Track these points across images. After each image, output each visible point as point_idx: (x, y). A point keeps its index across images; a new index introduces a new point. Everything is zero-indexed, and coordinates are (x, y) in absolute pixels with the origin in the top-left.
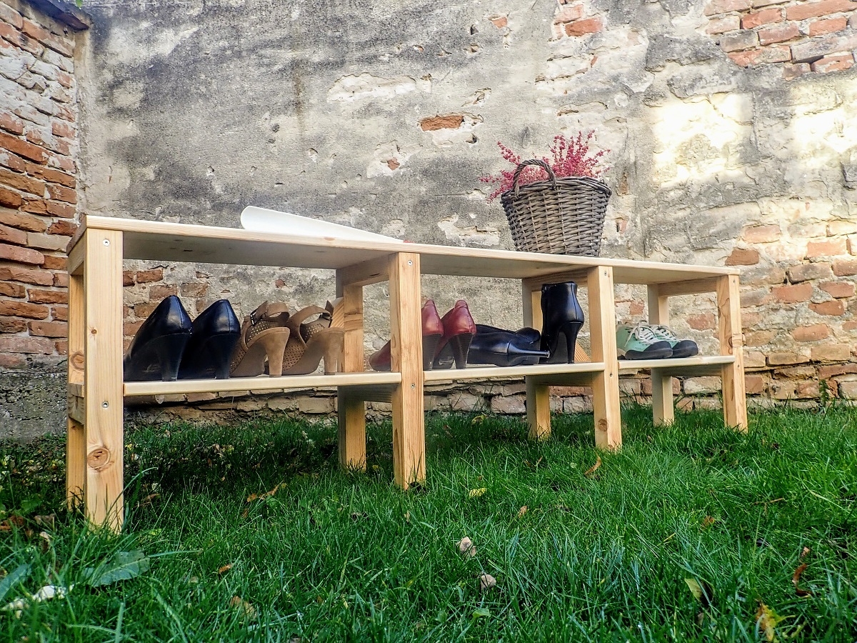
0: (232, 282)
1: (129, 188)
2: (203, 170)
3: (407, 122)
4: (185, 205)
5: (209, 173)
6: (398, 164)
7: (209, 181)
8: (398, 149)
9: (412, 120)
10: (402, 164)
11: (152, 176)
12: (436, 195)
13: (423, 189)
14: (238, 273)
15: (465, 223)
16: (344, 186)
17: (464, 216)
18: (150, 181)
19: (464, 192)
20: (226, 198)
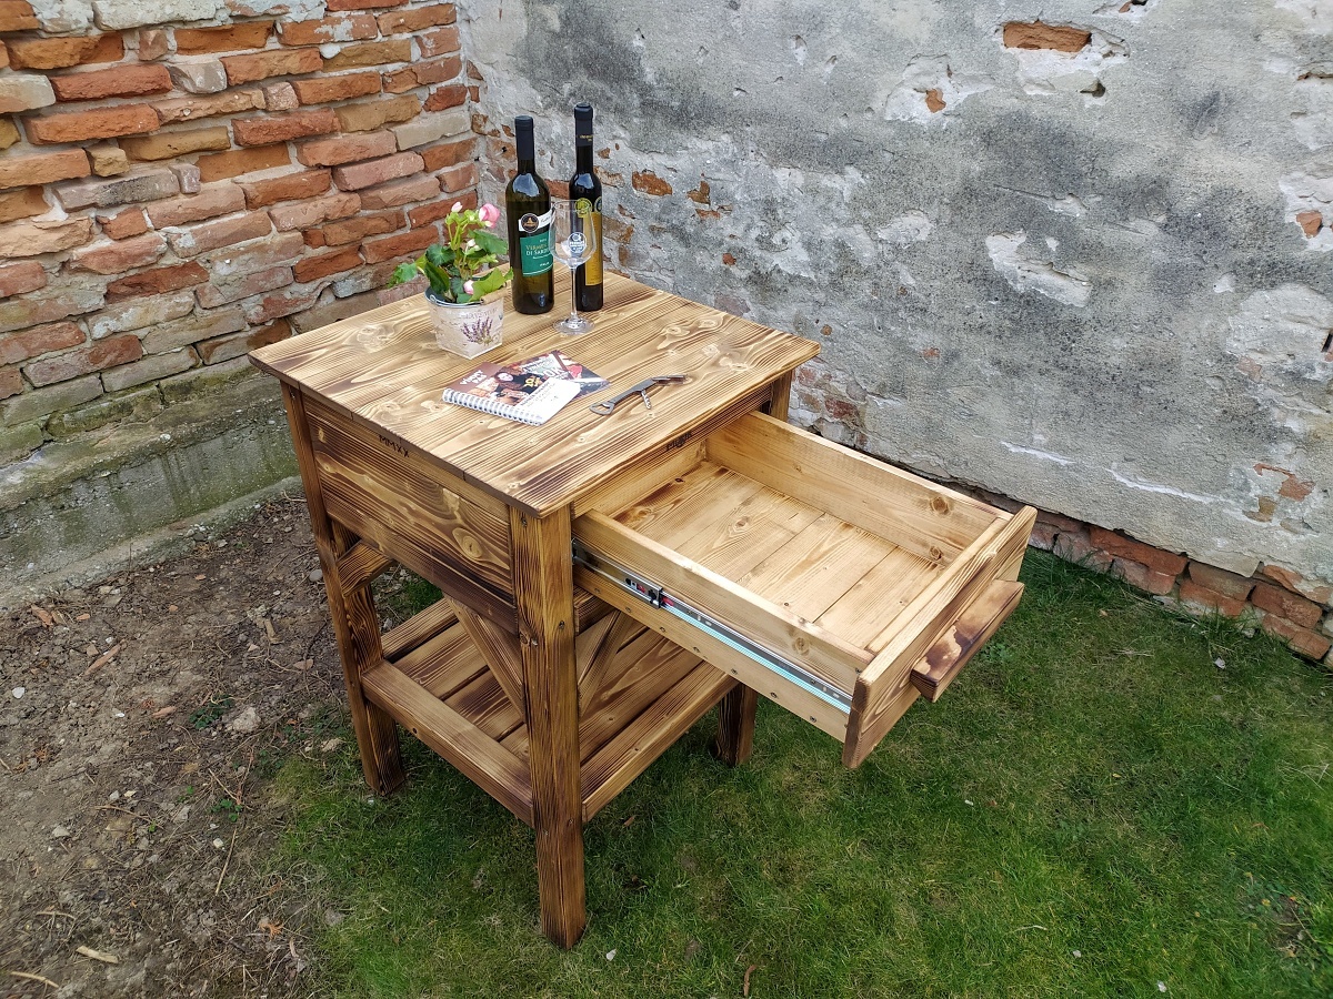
0: (664, 236)
1: (527, 38)
2: (628, 32)
3: (978, 21)
4: (603, 91)
5: (637, 43)
6: (944, 104)
7: (636, 57)
8: (950, 74)
9: (986, 21)
10: (950, 107)
11: (556, 25)
12: (995, 185)
13: (976, 168)
14: (673, 227)
15: (1034, 252)
16: (843, 123)
17: (1035, 239)
18: (553, 32)
19: (1049, 193)
20: (661, 95)
